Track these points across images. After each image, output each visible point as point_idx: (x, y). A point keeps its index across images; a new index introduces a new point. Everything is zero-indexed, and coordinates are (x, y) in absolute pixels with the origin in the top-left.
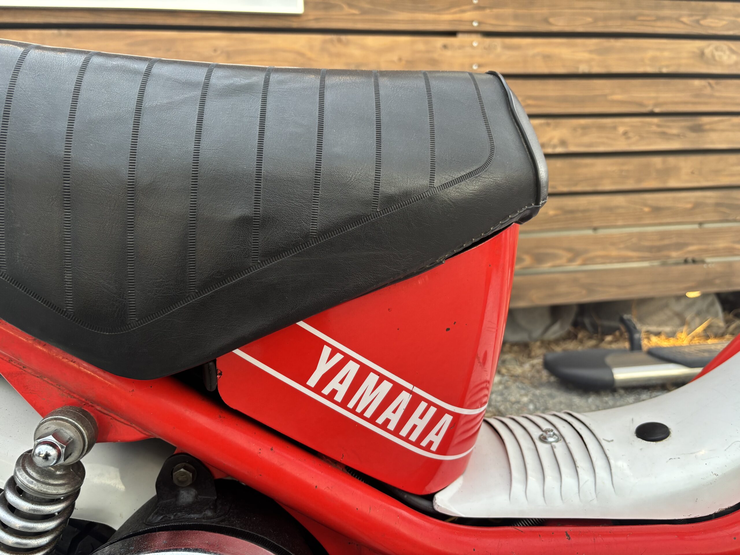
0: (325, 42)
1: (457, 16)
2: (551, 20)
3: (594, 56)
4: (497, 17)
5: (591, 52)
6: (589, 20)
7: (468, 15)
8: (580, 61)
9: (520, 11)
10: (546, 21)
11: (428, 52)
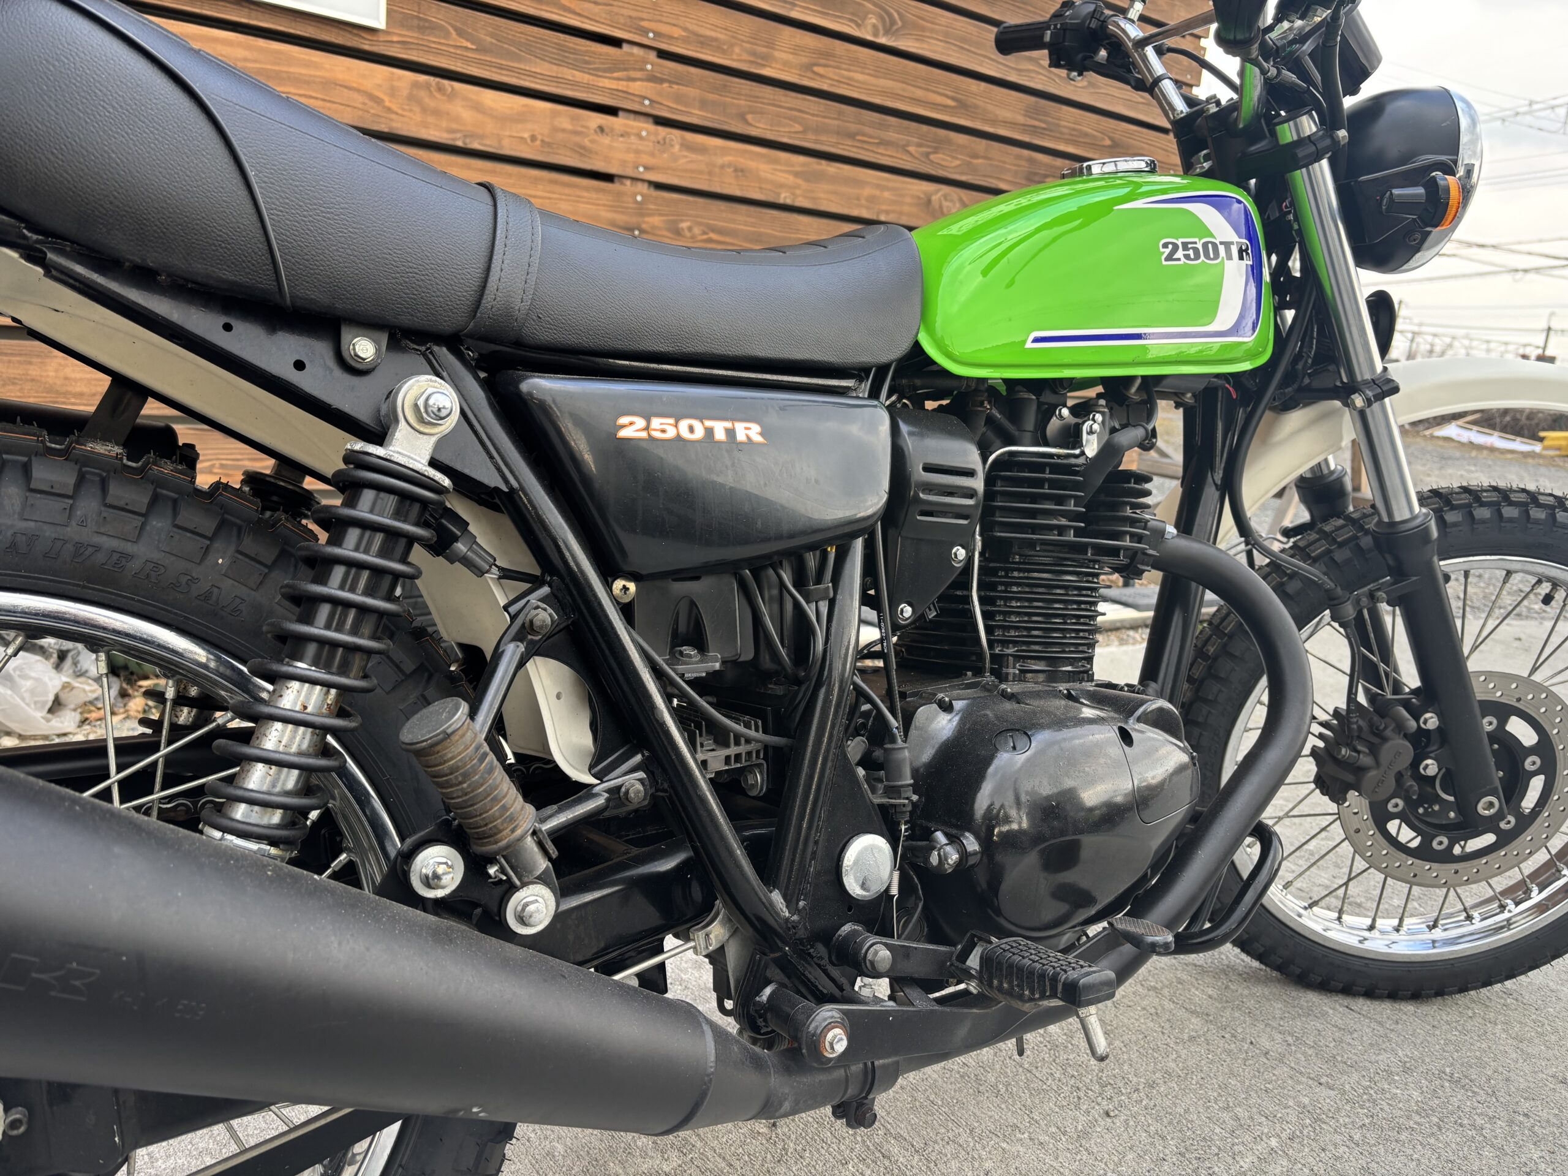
0: (416, 85)
1: (622, 85)
2: (749, 117)
3: (799, 181)
4: (678, 98)
5: (796, 174)
6: (798, 128)
7: (637, 87)
8: (782, 186)
9: (711, 97)
10: (742, 117)
11: (576, 133)
